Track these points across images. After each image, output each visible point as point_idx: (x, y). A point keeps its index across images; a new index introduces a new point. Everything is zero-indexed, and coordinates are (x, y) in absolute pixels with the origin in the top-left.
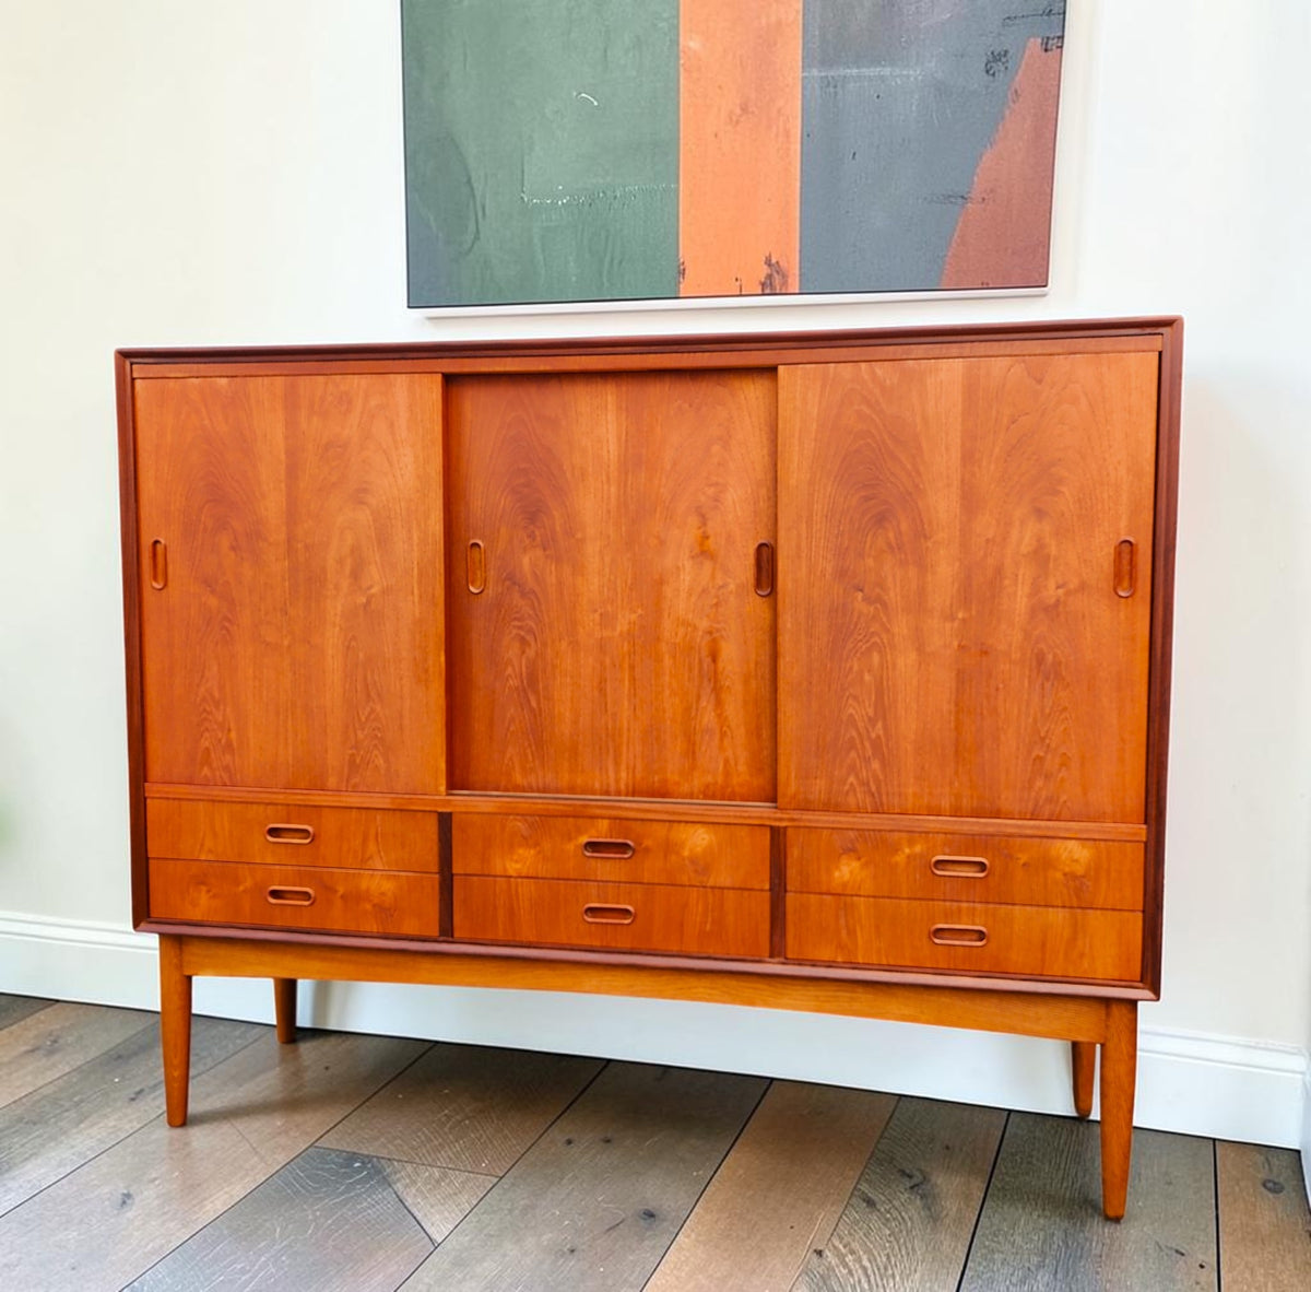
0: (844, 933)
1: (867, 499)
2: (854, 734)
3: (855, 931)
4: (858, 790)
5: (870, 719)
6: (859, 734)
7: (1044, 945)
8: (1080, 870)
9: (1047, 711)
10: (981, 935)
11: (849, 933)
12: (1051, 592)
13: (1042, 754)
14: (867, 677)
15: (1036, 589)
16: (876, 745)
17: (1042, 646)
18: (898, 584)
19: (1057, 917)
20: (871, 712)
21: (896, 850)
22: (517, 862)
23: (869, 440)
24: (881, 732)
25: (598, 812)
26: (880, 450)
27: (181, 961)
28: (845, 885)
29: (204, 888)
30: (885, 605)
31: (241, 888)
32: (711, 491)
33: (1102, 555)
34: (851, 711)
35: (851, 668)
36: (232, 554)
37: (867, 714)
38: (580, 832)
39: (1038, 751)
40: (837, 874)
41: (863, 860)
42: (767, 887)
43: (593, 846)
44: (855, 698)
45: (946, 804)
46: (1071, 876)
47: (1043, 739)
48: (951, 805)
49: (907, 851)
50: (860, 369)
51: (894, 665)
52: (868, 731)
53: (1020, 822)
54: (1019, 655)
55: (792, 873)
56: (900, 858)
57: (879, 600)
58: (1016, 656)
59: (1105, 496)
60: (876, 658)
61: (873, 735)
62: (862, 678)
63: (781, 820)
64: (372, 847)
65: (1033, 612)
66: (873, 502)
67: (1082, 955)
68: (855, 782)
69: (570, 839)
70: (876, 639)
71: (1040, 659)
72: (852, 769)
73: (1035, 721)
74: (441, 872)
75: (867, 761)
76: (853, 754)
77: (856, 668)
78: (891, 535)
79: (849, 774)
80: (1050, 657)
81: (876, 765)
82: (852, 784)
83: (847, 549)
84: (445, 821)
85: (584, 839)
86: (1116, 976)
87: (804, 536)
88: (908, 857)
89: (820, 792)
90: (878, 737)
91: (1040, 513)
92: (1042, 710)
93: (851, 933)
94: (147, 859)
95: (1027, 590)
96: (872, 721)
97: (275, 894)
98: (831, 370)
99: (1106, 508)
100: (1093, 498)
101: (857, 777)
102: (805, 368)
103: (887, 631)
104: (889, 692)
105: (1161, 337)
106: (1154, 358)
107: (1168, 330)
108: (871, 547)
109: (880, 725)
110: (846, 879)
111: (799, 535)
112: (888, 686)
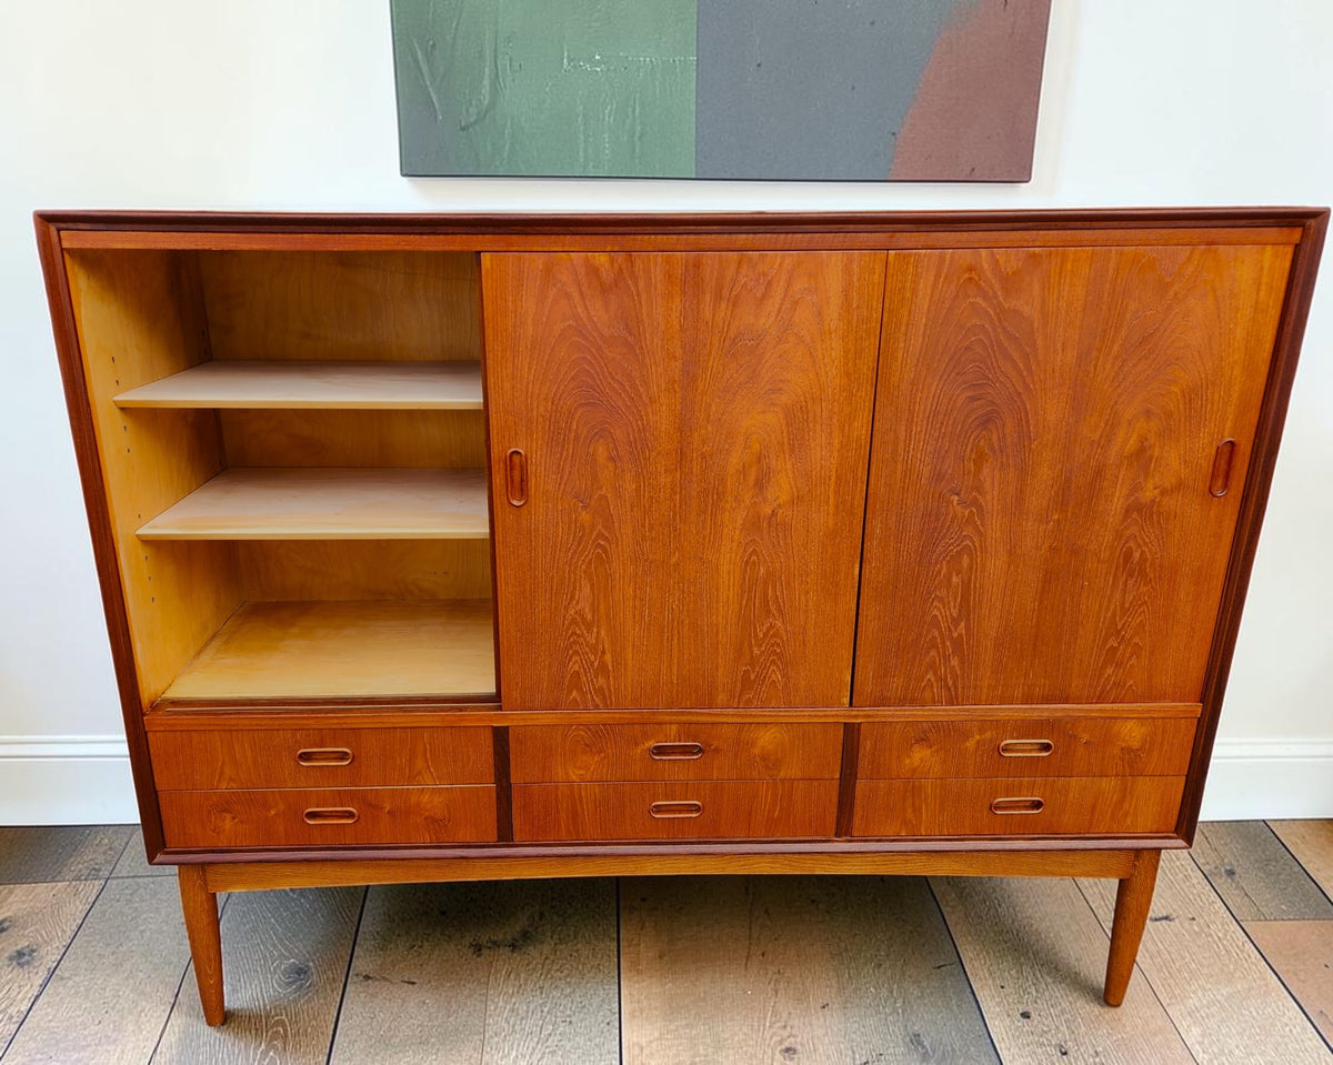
0: (909, 810)
1: (973, 399)
2: (936, 634)
3: (920, 809)
4: (935, 685)
5: (953, 619)
6: (941, 633)
7: (1094, 808)
8: (1135, 745)
9: (1127, 606)
10: (1037, 805)
11: (914, 811)
12: (1149, 493)
13: (1115, 645)
14: (955, 579)
15: (1135, 489)
16: (957, 643)
17: (1132, 544)
18: (996, 484)
19: (1109, 785)
20: (955, 613)
21: (966, 736)
22: (580, 768)
23: (981, 337)
24: (964, 631)
25: (667, 718)
26: (993, 348)
27: (205, 881)
28: (914, 770)
29: (228, 816)
30: (980, 508)
31: (273, 812)
33: (1203, 448)
34: (936, 612)
35: (939, 571)
37: (951, 615)
38: (646, 737)
39: (1112, 642)
40: (908, 761)
41: (934, 748)
42: (838, 776)
43: (660, 750)
44: (941, 600)
45: (1018, 693)
46: (1127, 750)
47: (1119, 632)
48: (1023, 694)
49: (978, 737)
50: (980, 256)
51: (983, 566)
52: (950, 631)
53: (1087, 706)
54: (1108, 554)
55: (864, 764)
56: (971, 744)
57: (975, 502)
58: (1105, 555)
59: (1216, 396)
60: (966, 560)
61: (955, 635)
62: (949, 580)
63: (856, 717)
64: (420, 763)
65: (1127, 512)
66: (979, 402)
67: (1126, 815)
68: (933, 679)
69: (637, 744)
70: (968, 542)
71: (1128, 556)
72: (932, 666)
73: (1114, 614)
74: (498, 781)
75: (947, 659)
76: (933, 653)
77: (944, 571)
78: (995, 438)
79: (927, 672)
80: (1137, 555)
81: (955, 662)
82: (929, 679)
83: (947, 452)
84: (501, 734)
85: (653, 744)
86: (1154, 828)
87: (902, 437)
88: (978, 742)
89: (897, 689)
90: (960, 635)
91: (1149, 414)
92: (1123, 604)
93: (917, 810)
94: (156, 792)
95: (1125, 491)
96: (956, 622)
97: (313, 815)
98: (948, 257)
99: (1215, 408)
100: (1204, 398)
101: (935, 674)
102: (919, 255)
103: (980, 534)
104: (975, 593)
105: (1300, 229)
106: (1289, 250)
107: (1312, 222)
108: (972, 450)
109: (963, 624)
110: (916, 764)
111: (897, 437)
112: (975, 587)
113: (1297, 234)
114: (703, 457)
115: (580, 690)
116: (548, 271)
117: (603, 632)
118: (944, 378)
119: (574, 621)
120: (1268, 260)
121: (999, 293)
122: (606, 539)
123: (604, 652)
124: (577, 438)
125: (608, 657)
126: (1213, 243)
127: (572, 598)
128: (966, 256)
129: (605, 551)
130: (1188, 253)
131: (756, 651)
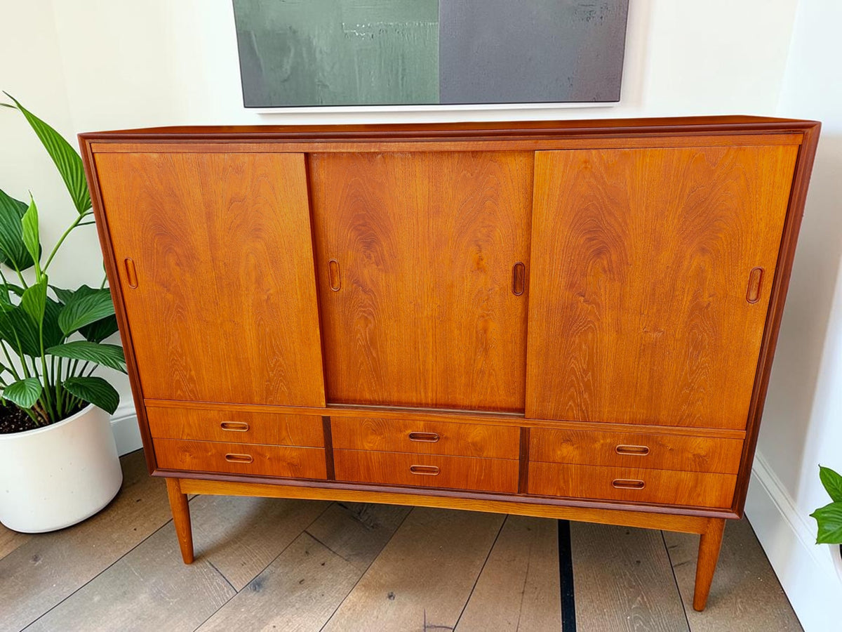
0: (562, 482)
1: (591, 239)
2: (574, 379)
3: (568, 481)
4: (574, 408)
5: (584, 370)
6: (577, 378)
7: (677, 489)
8: (703, 453)
9: (694, 368)
10: (641, 485)
11: (564, 482)
12: (706, 300)
13: (688, 392)
14: (584, 347)
15: (696, 297)
16: (587, 385)
17: (696, 331)
18: (607, 291)
19: (687, 477)
20: (585, 366)
21: (595, 440)
22: (370, 443)
23: (595, 202)
24: (591, 378)
25: (418, 418)
26: (601, 209)
27: (179, 487)
28: (563, 458)
29: (188, 454)
30: (598, 305)
31: (210, 454)
32: (484, 231)
33: (741, 273)
34: (573, 365)
35: (574, 342)
36: (178, 269)
37: (582, 368)
38: (406, 427)
39: (686, 390)
40: (559, 453)
41: (575, 446)
42: (518, 458)
43: (412, 436)
44: (576, 358)
45: (627, 417)
46: (697, 456)
47: (690, 384)
48: (630, 418)
49: (602, 441)
50: (592, 154)
51: (601, 340)
52: (583, 377)
53: (670, 428)
54: (680, 335)
55: (532, 451)
56: (598, 446)
57: (595, 302)
58: (678, 336)
59: (749, 240)
60: (590, 336)
61: (586, 380)
62: (581, 347)
63: (527, 424)
64: (284, 433)
65: (693, 311)
66: (594, 242)
67: (699, 495)
68: (573, 405)
69: (401, 432)
70: (591, 325)
72: (571, 397)
74: (326, 446)
75: (580, 393)
76: (572, 390)
77: (577, 341)
78: (605, 262)
79: (569, 401)
81: (586, 396)
82: (571, 405)
83: (576, 270)
84: (326, 421)
85: (410, 432)
86: (717, 505)
87: (548, 262)
88: (602, 445)
89: (551, 409)
90: (588, 380)
91: (703, 251)
92: (691, 367)
93: (566, 482)
94: (152, 438)
95: (690, 298)
96: (585, 372)
97: (229, 457)
98: (571, 155)
99: (748, 248)
100: (740, 241)
101: (574, 402)
102: (554, 153)
103: (599, 320)
104: (597, 355)
105: (802, 136)
106: (795, 150)
107: (808, 131)
108: (591, 270)
109: (590, 373)
110: (564, 455)
111: (545, 261)
112: (597, 352)
113: (800, 138)
118: (572, 227)
120: (783, 154)
121: (605, 176)
123: (190, 370)
124: (158, 252)
126: (741, 144)
127: (170, 340)
128: (582, 155)
130: (725, 152)
131: (271, 375)
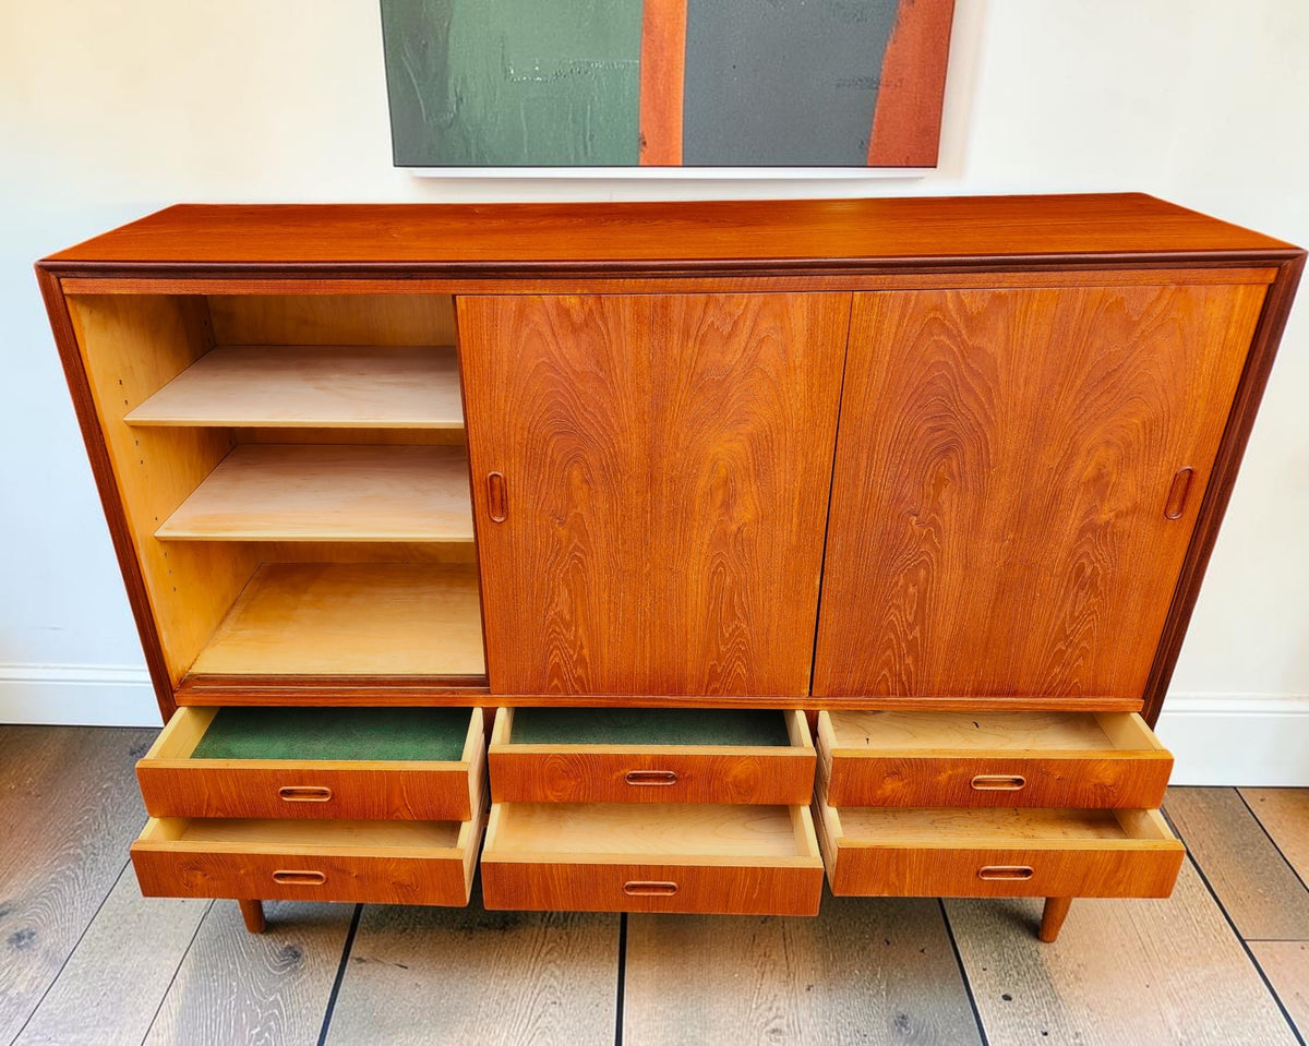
1: (934, 429)
2: (893, 637)
4: (890, 680)
5: (909, 624)
6: (896, 634)
8: (1109, 781)
9: (1076, 614)
12: (1105, 516)
13: (1064, 648)
14: (911, 590)
15: (1089, 512)
16: (912, 645)
17: (1084, 560)
18: (955, 506)
20: (911, 619)
23: (945, 372)
24: (918, 635)
25: (640, 703)
26: (955, 383)
30: (938, 529)
33: (1160, 476)
34: (892, 618)
35: (897, 583)
37: (907, 620)
39: (1061, 646)
44: (898, 607)
47: (1068, 637)
48: (973, 688)
50: (946, 296)
51: (939, 579)
52: (906, 634)
53: (1032, 700)
54: (1060, 569)
57: (933, 522)
58: (1058, 570)
59: (1178, 427)
60: (922, 573)
61: (910, 637)
62: (906, 591)
63: (815, 705)
65: (1082, 532)
66: (940, 432)
68: (888, 674)
70: (925, 557)
71: (1081, 569)
72: (887, 664)
73: (1064, 622)
75: (901, 658)
76: (889, 652)
77: (901, 582)
78: (954, 464)
79: (882, 668)
80: (1089, 571)
81: (909, 660)
82: (884, 675)
83: (906, 477)
87: (864, 464)
88: (950, 776)
89: (854, 682)
90: (915, 638)
91: (1107, 444)
92: (1072, 614)
95: (1080, 513)
96: (911, 626)
98: (913, 297)
99: (1176, 439)
100: (1165, 429)
101: (890, 670)
102: (885, 296)
103: (937, 551)
104: (930, 601)
105: (1276, 269)
106: (1263, 290)
107: (1288, 263)
108: (931, 476)
109: (918, 628)
111: (858, 464)
112: (930, 596)
113: (1272, 274)
114: (672, 480)
115: (561, 678)
116: (521, 314)
117: (580, 631)
118: (907, 410)
119: (553, 621)
120: (1240, 299)
121: (963, 332)
122: (582, 551)
123: (582, 647)
124: (552, 463)
125: (585, 651)
126: (1184, 283)
127: (551, 602)
128: (931, 297)
129: (582, 563)
130: (1156, 294)
131: (722, 648)
